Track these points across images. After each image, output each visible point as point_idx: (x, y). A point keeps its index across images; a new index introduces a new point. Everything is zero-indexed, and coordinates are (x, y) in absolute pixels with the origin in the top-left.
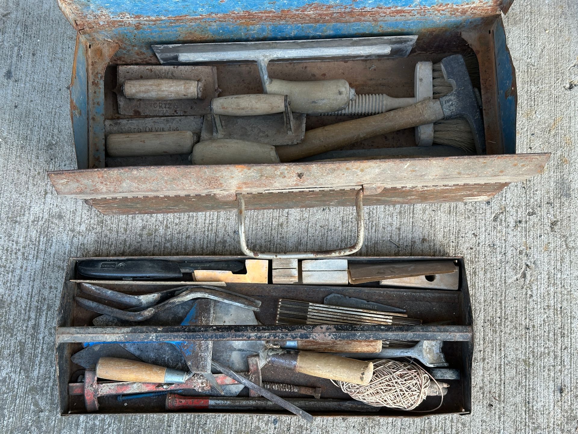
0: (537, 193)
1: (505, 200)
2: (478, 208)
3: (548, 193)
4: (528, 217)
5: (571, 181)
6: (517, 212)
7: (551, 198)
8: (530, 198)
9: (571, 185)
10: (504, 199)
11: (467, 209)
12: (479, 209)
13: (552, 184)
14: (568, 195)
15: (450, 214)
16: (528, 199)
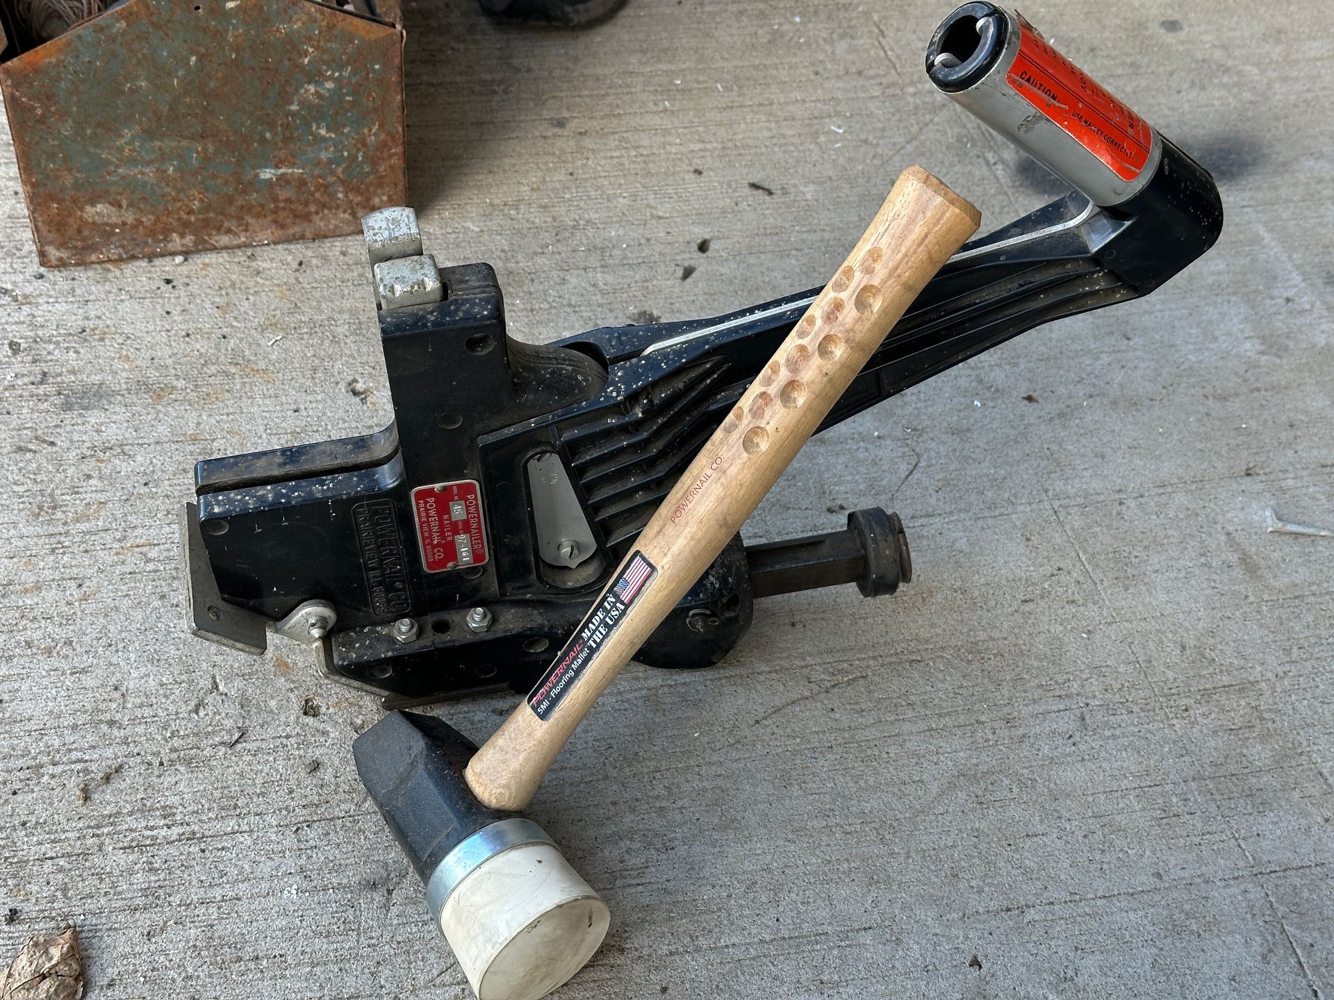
0: (72, 355)
1: (48, 303)
2: (25, 260)
3: (73, 372)
4: (6, 342)
5: (106, 410)
6: (16, 323)
7: (59, 379)
8: (58, 343)
9: (95, 411)
10: (51, 300)
11: (23, 245)
12: (23, 263)
13: (96, 379)
14: (67, 407)
15: (9, 217)
16: (54, 339)
